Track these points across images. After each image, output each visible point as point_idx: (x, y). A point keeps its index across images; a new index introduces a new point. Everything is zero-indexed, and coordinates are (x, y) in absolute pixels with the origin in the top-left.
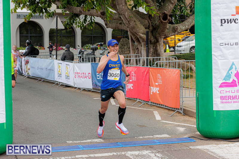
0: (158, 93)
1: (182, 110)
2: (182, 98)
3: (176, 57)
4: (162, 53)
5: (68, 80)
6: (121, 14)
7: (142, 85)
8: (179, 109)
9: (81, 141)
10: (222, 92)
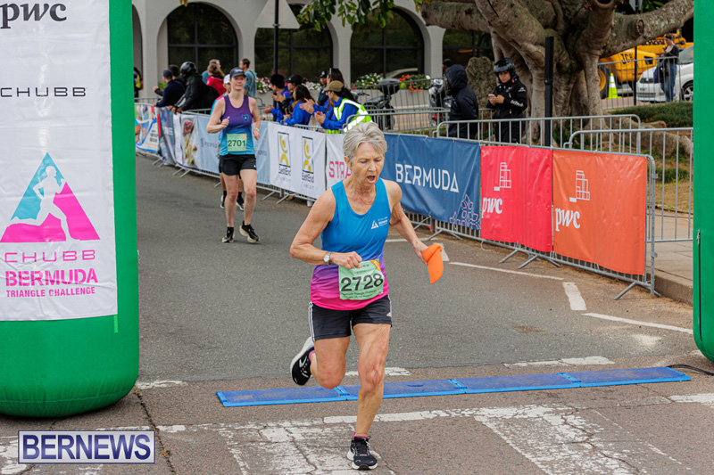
0: (578, 227)
1: (652, 280)
2: (653, 243)
3: (638, 118)
4: (596, 102)
5: (310, 184)
7: (529, 204)
8: (641, 276)
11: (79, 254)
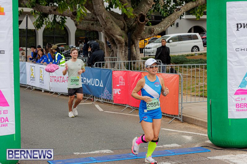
1: (182, 117)
2: (182, 103)
3: (161, 61)
4: (139, 56)
5: (43, 84)
6: (98, 15)
8: (177, 115)
9: (89, 153)
10: (237, 99)
11: (2, 112)
